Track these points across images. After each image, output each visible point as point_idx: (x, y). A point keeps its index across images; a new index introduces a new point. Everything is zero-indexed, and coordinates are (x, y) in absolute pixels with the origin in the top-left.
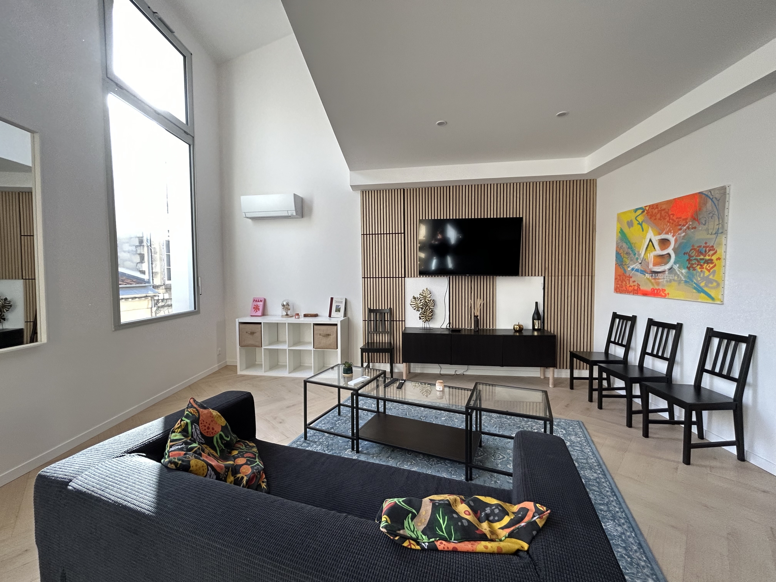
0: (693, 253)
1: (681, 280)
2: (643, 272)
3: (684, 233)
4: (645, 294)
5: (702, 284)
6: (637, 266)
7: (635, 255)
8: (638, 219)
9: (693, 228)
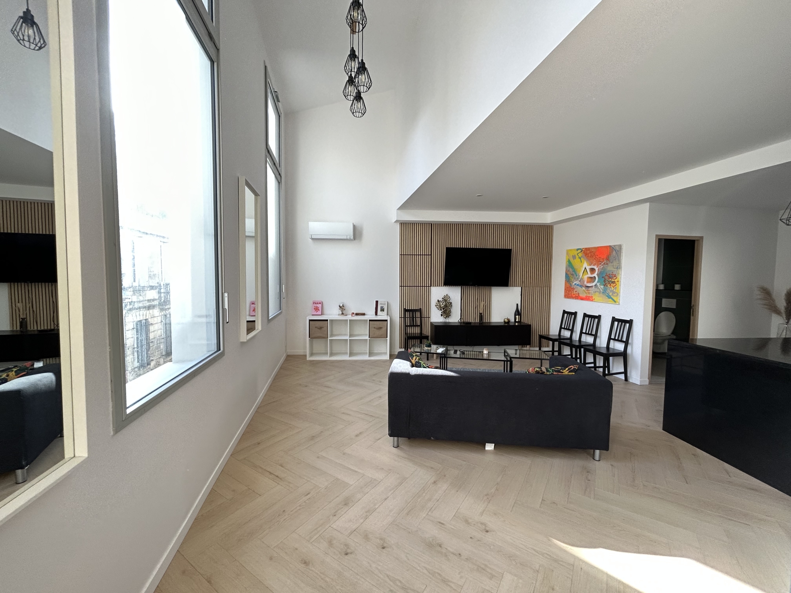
0: (607, 278)
1: (601, 292)
2: (581, 286)
3: (602, 267)
4: (582, 299)
5: (611, 294)
6: (577, 282)
7: (577, 275)
8: (579, 254)
9: (606, 264)
